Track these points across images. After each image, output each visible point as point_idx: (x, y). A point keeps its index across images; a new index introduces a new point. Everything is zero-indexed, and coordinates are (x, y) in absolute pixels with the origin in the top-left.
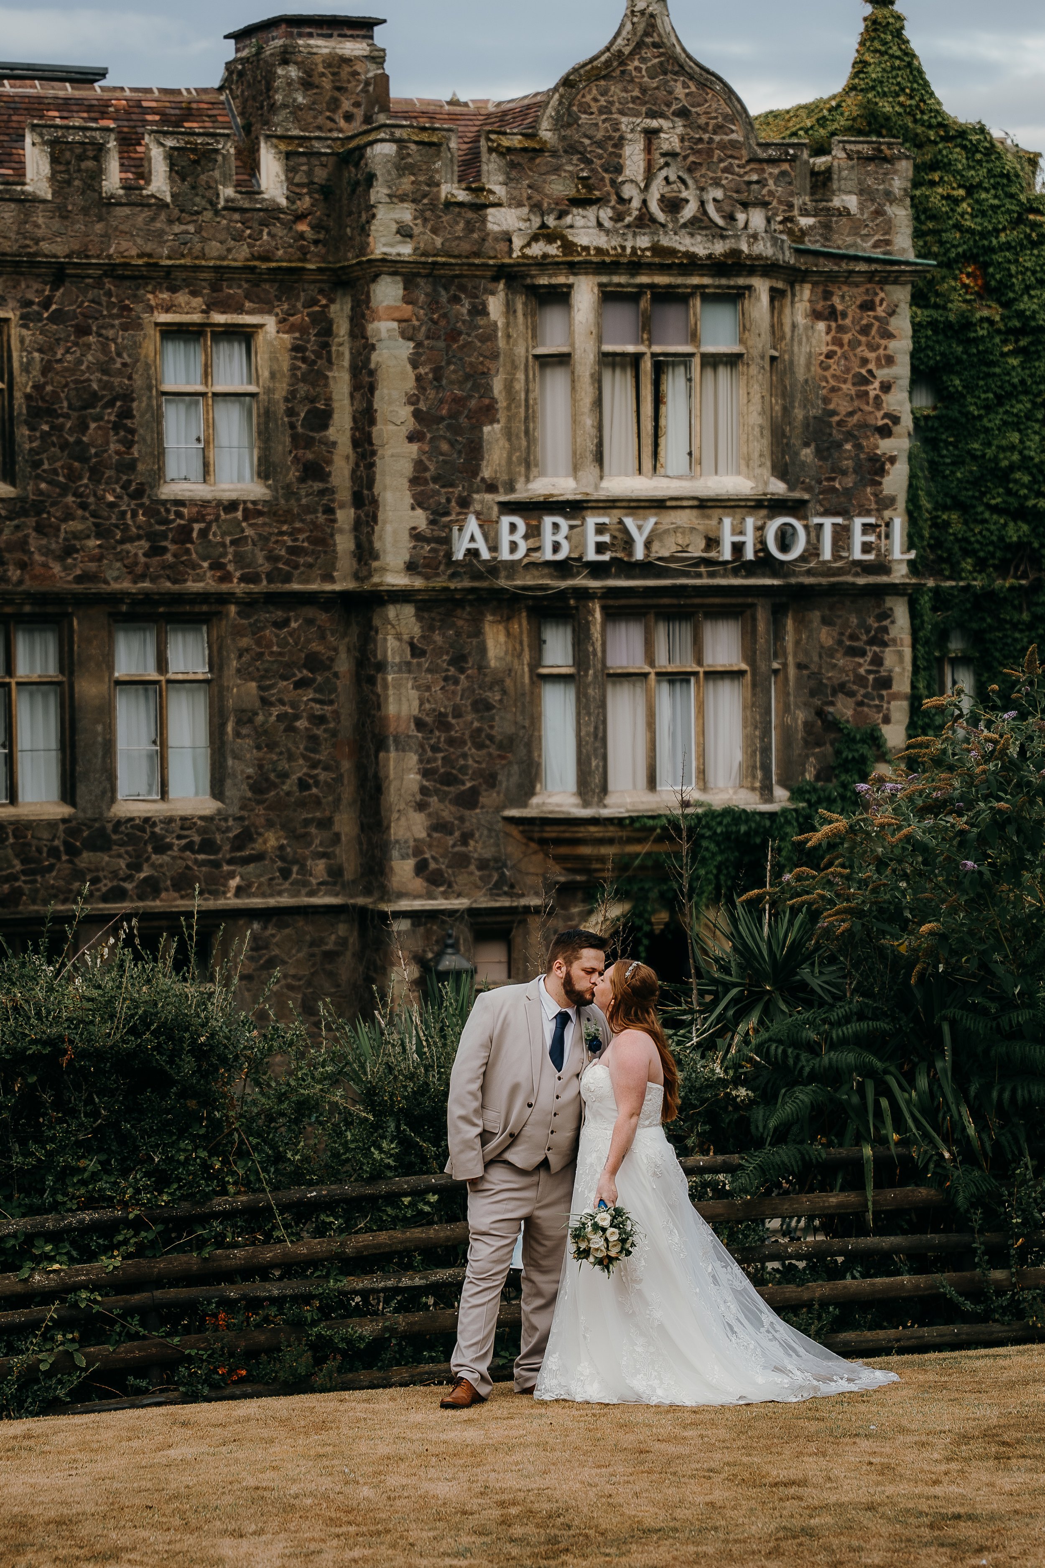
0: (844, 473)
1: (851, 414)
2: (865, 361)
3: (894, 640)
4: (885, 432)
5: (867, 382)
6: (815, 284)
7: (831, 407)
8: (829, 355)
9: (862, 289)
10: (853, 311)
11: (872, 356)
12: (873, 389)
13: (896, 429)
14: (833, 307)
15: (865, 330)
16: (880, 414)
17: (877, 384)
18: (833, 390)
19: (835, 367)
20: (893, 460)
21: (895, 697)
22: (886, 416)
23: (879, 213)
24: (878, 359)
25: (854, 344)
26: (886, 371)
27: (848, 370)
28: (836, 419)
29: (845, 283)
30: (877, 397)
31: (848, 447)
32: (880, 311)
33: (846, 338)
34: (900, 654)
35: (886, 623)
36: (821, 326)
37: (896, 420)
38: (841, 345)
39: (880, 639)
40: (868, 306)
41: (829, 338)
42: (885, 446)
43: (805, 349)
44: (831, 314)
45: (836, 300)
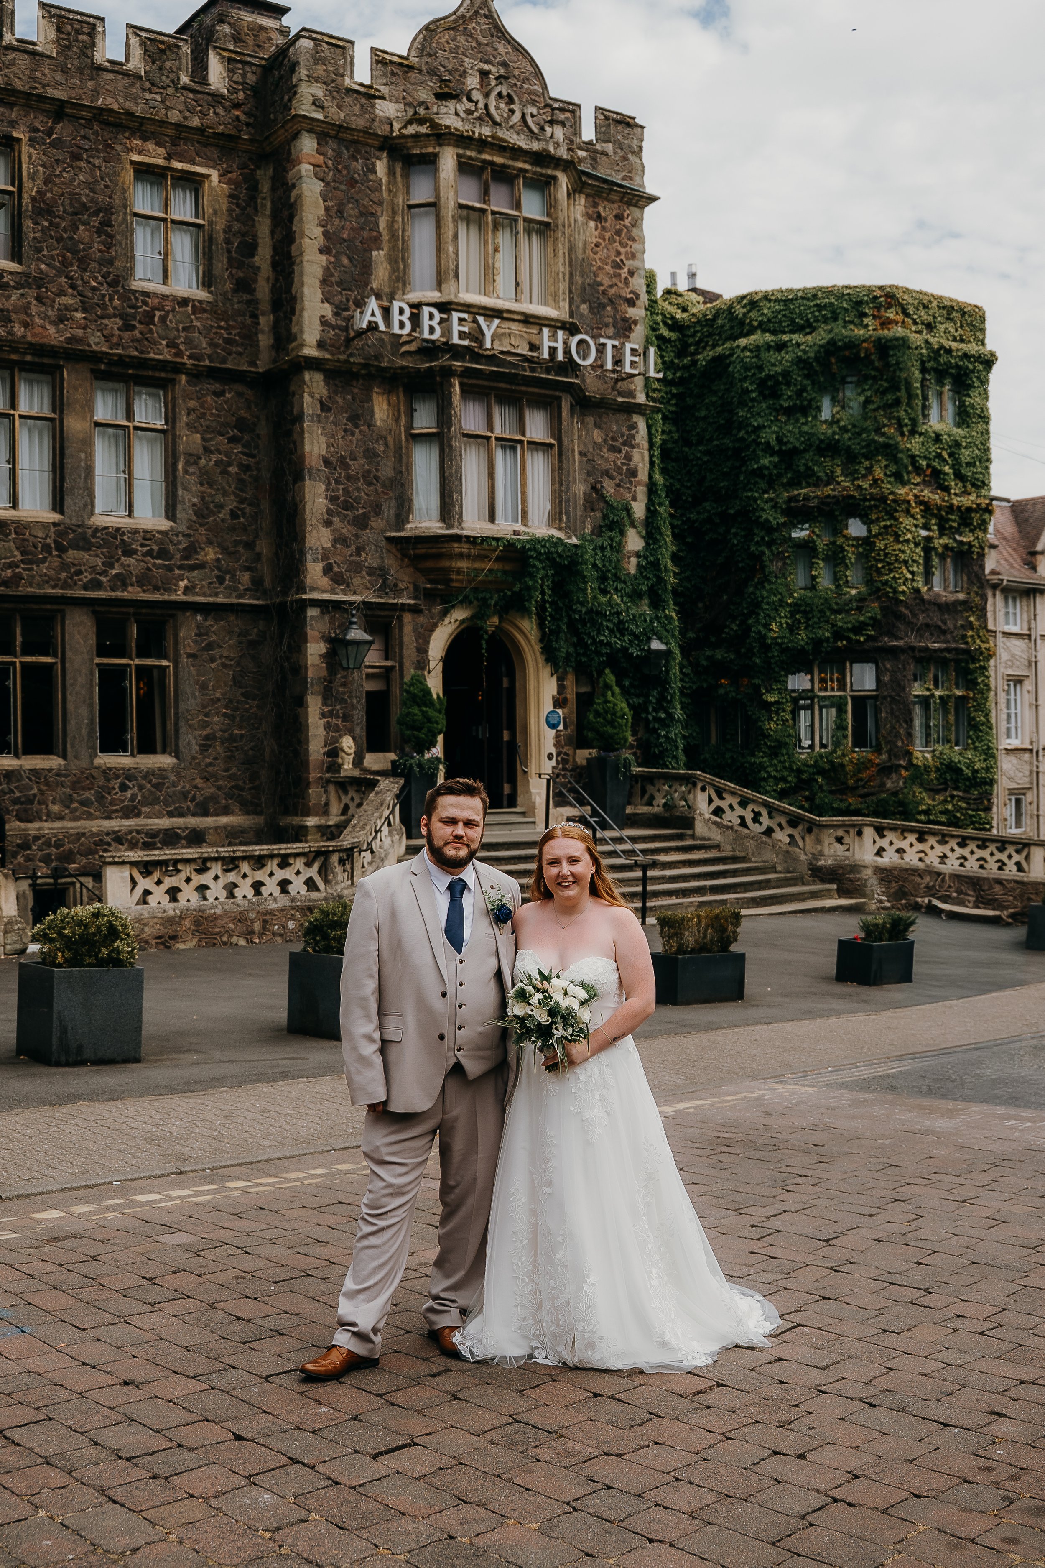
0: (607, 326)
1: (611, 286)
2: (619, 253)
3: (638, 445)
4: (631, 303)
5: (621, 268)
6: (587, 196)
7: (599, 279)
8: (597, 245)
9: (616, 206)
10: (610, 218)
11: (623, 250)
12: (624, 272)
13: (638, 303)
14: (599, 213)
15: (618, 233)
16: (628, 290)
17: (626, 270)
18: (600, 268)
19: (602, 253)
20: (635, 323)
21: (639, 483)
22: (632, 292)
23: (625, 158)
24: (626, 253)
25: (611, 241)
26: (631, 262)
27: (608, 257)
28: (602, 288)
29: (606, 199)
30: (626, 278)
31: (609, 308)
32: (627, 222)
33: (607, 235)
34: (642, 454)
35: (633, 432)
36: (592, 224)
37: (638, 296)
38: (604, 240)
39: (629, 442)
40: (619, 217)
41: (596, 233)
42: (632, 312)
43: (583, 238)
44: (599, 218)
45: (601, 209)
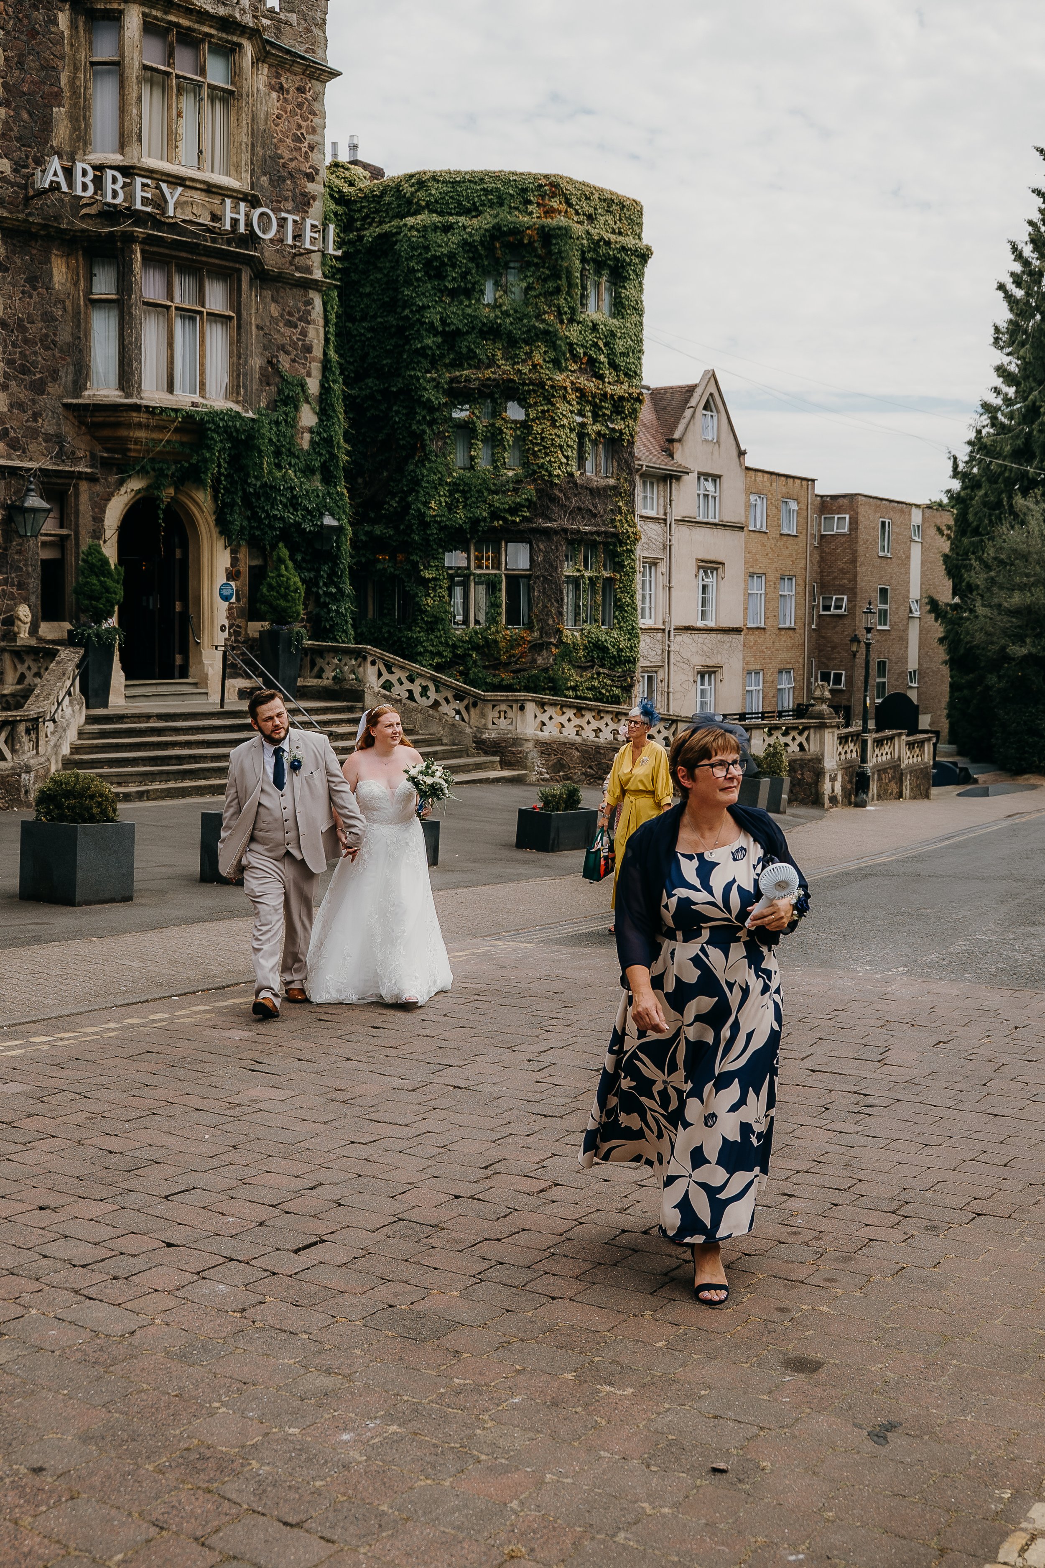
0: (286, 199)
1: (291, 160)
2: (300, 127)
3: (314, 321)
4: (311, 178)
5: (301, 142)
6: (270, 66)
7: (279, 152)
8: (279, 117)
9: (298, 78)
10: (292, 90)
11: (303, 124)
12: (304, 147)
13: (317, 178)
14: (281, 84)
15: (300, 106)
16: (308, 165)
17: (306, 144)
18: (280, 140)
19: (283, 126)
20: (314, 198)
21: (314, 360)
22: (311, 167)
23: (308, 30)
24: (307, 127)
25: (293, 113)
26: (312, 136)
27: (289, 130)
28: (283, 161)
29: (288, 70)
30: (306, 153)
31: (288, 182)
32: (308, 95)
33: (289, 107)
34: (317, 330)
35: (309, 308)
36: (274, 95)
37: (317, 172)
38: (286, 112)
39: (305, 318)
40: (301, 90)
41: (278, 104)
42: (311, 188)
43: (265, 108)
44: (281, 89)
45: (283, 80)
